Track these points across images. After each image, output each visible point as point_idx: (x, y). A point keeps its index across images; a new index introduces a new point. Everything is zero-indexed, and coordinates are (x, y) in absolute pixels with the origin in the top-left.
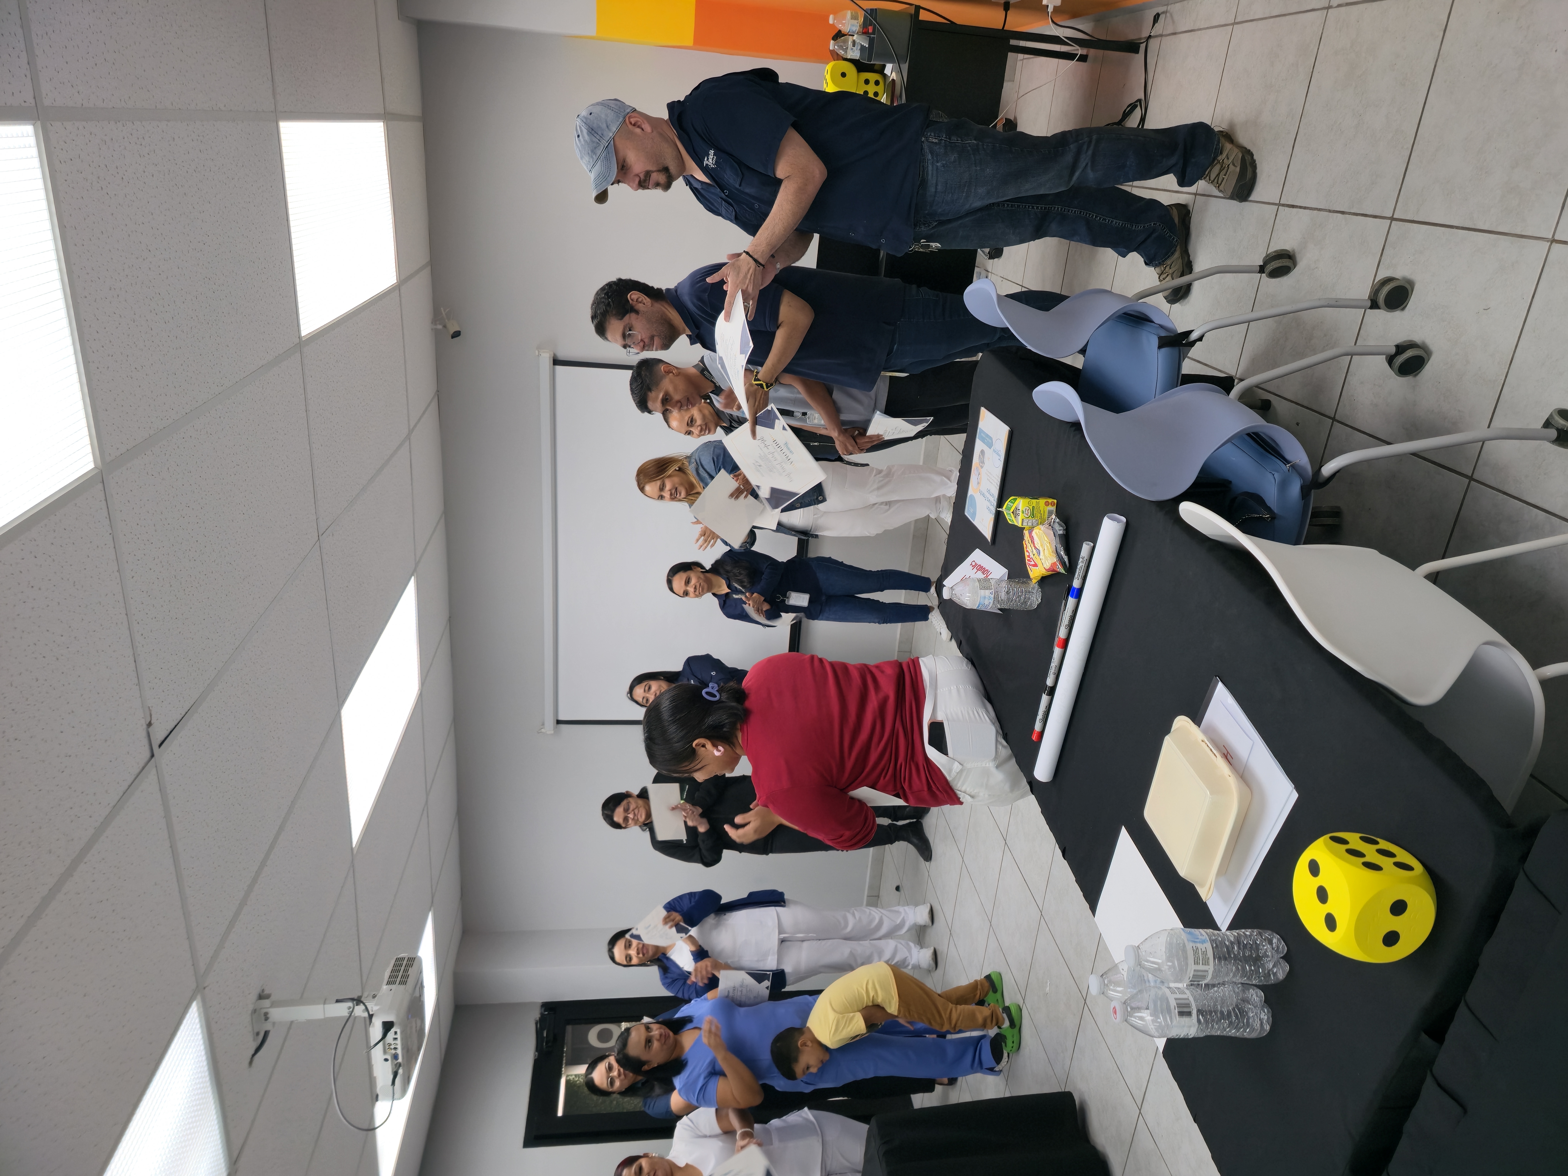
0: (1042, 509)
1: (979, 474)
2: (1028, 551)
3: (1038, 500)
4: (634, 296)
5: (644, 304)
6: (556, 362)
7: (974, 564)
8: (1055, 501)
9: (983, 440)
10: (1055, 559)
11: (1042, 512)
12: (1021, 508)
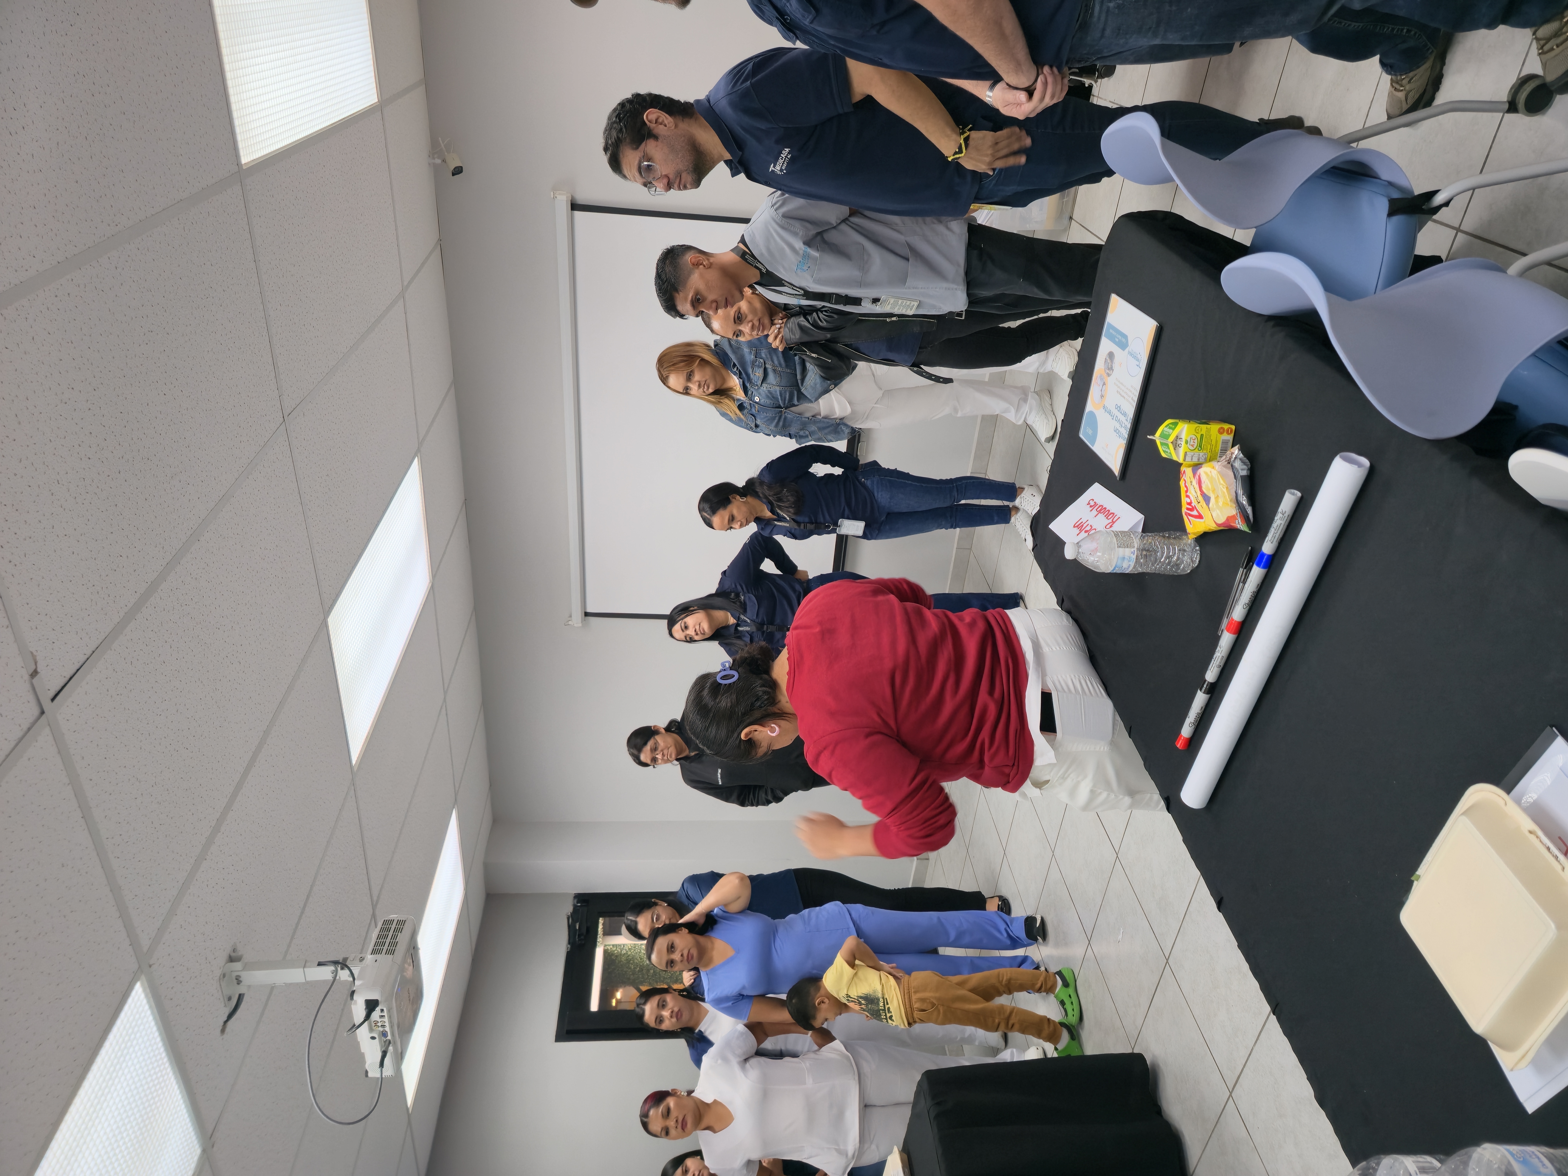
0: (1213, 438)
1: (1104, 384)
2: (1187, 496)
3: (1208, 426)
4: (651, 115)
5: (666, 126)
6: (575, 206)
7: (1092, 503)
8: (1233, 427)
9: (1111, 338)
10: (1233, 511)
11: (1214, 443)
12: (1184, 436)
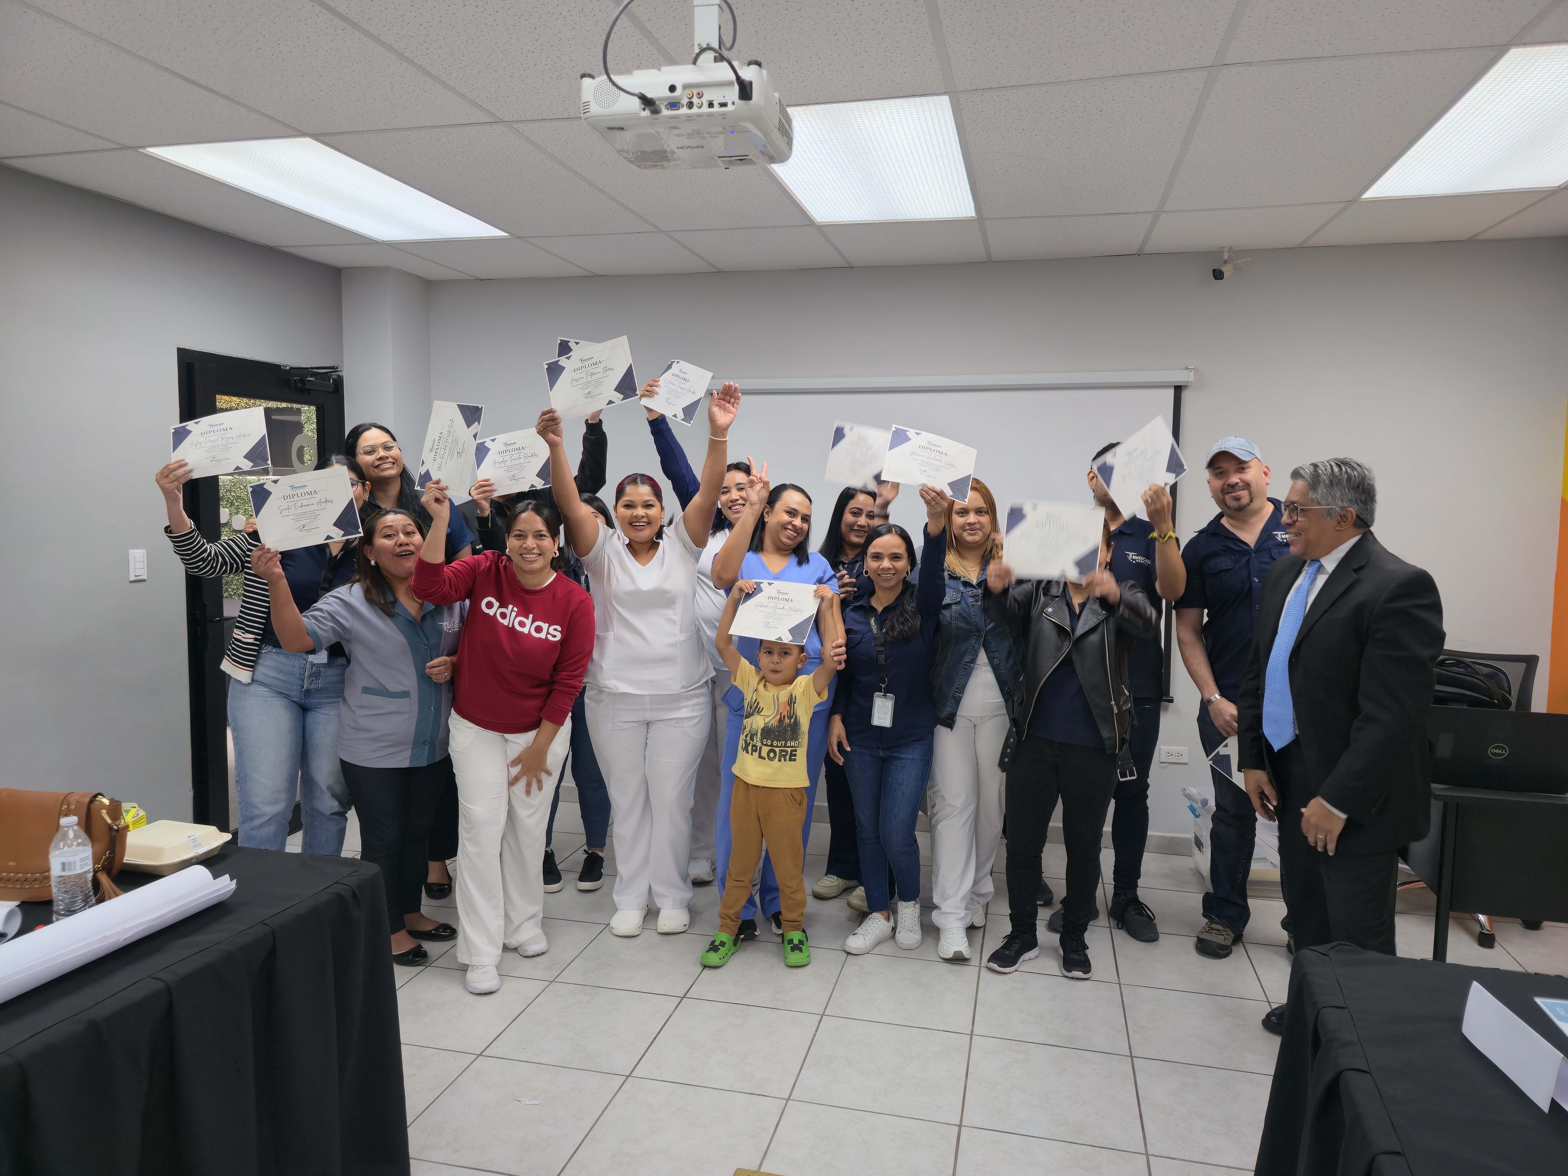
6: (1178, 390)
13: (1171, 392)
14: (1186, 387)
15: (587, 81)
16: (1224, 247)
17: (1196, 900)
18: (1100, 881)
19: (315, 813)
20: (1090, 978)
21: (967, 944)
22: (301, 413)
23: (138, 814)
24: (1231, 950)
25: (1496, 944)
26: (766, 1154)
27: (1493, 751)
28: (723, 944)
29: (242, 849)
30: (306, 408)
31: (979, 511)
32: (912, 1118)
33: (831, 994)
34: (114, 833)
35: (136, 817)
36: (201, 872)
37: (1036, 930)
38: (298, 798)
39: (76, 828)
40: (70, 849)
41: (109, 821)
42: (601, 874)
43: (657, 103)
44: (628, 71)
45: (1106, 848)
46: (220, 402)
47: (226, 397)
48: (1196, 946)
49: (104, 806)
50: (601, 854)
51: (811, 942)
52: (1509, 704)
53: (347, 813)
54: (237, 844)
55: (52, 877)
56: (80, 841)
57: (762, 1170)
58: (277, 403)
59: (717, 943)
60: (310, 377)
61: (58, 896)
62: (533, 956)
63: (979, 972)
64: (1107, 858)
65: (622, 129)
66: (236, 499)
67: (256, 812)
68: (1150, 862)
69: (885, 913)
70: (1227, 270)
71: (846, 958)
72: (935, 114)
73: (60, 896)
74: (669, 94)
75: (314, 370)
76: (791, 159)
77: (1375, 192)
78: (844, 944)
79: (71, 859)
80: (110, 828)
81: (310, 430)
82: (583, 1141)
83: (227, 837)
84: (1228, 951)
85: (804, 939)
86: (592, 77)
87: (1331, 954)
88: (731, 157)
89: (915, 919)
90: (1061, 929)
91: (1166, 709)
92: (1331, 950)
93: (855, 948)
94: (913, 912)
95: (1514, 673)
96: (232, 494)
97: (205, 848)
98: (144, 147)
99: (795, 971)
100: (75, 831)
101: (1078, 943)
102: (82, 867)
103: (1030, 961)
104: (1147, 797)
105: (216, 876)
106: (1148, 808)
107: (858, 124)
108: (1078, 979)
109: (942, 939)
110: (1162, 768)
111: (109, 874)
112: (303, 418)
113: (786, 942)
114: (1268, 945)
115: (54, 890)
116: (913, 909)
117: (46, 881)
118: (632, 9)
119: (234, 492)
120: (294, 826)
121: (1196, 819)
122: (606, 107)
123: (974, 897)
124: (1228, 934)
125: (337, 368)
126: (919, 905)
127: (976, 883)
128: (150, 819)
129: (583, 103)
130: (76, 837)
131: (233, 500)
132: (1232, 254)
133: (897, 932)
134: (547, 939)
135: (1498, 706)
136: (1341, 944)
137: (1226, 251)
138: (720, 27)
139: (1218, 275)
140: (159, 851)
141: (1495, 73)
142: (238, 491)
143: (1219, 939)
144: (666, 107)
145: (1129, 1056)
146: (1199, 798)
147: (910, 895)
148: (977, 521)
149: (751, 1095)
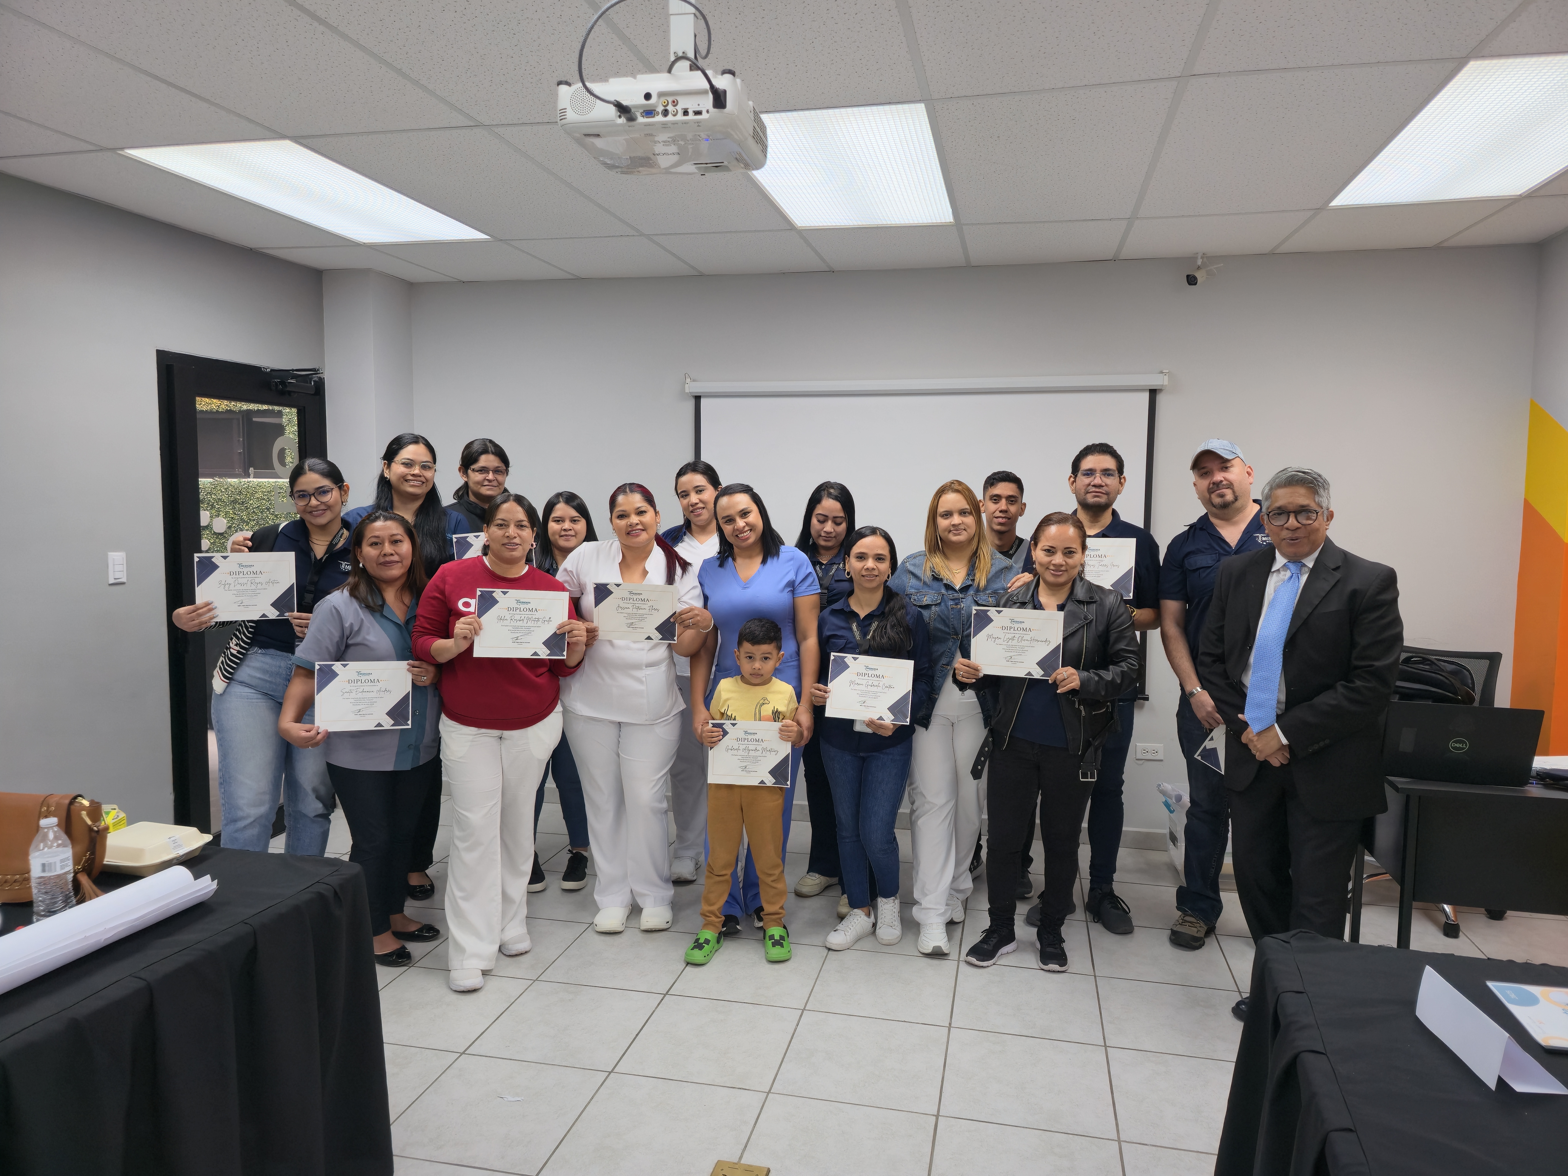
6: (1154, 393)
13: (1146, 396)
14: (1161, 390)
15: (563, 88)
16: (1197, 253)
17: (1168, 893)
18: (1078, 876)
19: (299, 816)
20: (1066, 970)
21: (946, 939)
22: (283, 415)
23: (118, 816)
24: (1204, 943)
25: (1461, 933)
26: (746, 1147)
27: (1454, 745)
28: (707, 942)
29: (224, 849)
30: (288, 410)
31: (962, 513)
32: (891, 1109)
33: (812, 990)
34: (94, 834)
35: (116, 818)
36: (182, 873)
37: (1014, 925)
38: (282, 800)
39: (56, 829)
40: (50, 850)
41: (89, 822)
42: (585, 873)
43: (633, 110)
44: (604, 79)
45: (1083, 843)
46: (201, 404)
47: (207, 399)
48: (1170, 938)
49: (83, 808)
50: (583, 853)
51: (792, 938)
52: (1471, 700)
53: (330, 815)
54: (219, 845)
55: (32, 878)
56: (60, 842)
57: (742, 1162)
58: (258, 405)
59: (701, 941)
60: (291, 379)
61: (38, 898)
62: (516, 955)
63: (958, 966)
64: (1084, 853)
65: (598, 135)
66: (217, 502)
67: (240, 814)
68: (1124, 856)
69: (865, 909)
70: (1198, 275)
71: (828, 954)
72: (912, 122)
73: (40, 897)
74: (645, 102)
75: (295, 372)
76: (766, 166)
77: (1342, 200)
78: (825, 940)
79: (51, 860)
80: (90, 829)
81: (291, 432)
82: (565, 1136)
83: (208, 838)
84: (1201, 942)
85: (784, 934)
86: (568, 84)
87: (1292, 941)
88: (707, 164)
89: (895, 915)
90: (1039, 923)
91: (1142, 707)
92: (1291, 937)
93: (836, 944)
94: (892, 908)
95: (1478, 670)
96: (213, 496)
97: (186, 849)
98: (122, 149)
99: (777, 966)
100: (55, 832)
101: (1054, 937)
102: (62, 867)
103: (1007, 956)
104: (1122, 792)
105: (196, 877)
106: (1122, 804)
107: (836, 131)
108: (1054, 971)
109: (922, 934)
110: (1138, 764)
111: (89, 875)
112: (284, 420)
113: (767, 938)
114: (1236, 936)
115: (34, 891)
116: (893, 904)
117: (26, 882)
118: (610, 16)
119: (215, 494)
120: (277, 829)
121: (1171, 814)
122: (582, 114)
123: (953, 893)
124: (1201, 927)
125: (318, 370)
126: (899, 900)
127: (955, 879)
128: (131, 821)
129: (560, 110)
130: (56, 838)
131: (214, 503)
132: (1205, 260)
133: (877, 928)
134: (531, 939)
135: (1463, 702)
136: (1301, 932)
137: (1199, 257)
138: (695, 36)
139: (1192, 280)
140: (139, 852)
141: (1454, 85)
142: (219, 494)
143: (1192, 931)
144: (641, 114)
145: (1103, 1046)
146: (1174, 794)
147: (890, 891)
148: (961, 522)
149: (732, 1089)
